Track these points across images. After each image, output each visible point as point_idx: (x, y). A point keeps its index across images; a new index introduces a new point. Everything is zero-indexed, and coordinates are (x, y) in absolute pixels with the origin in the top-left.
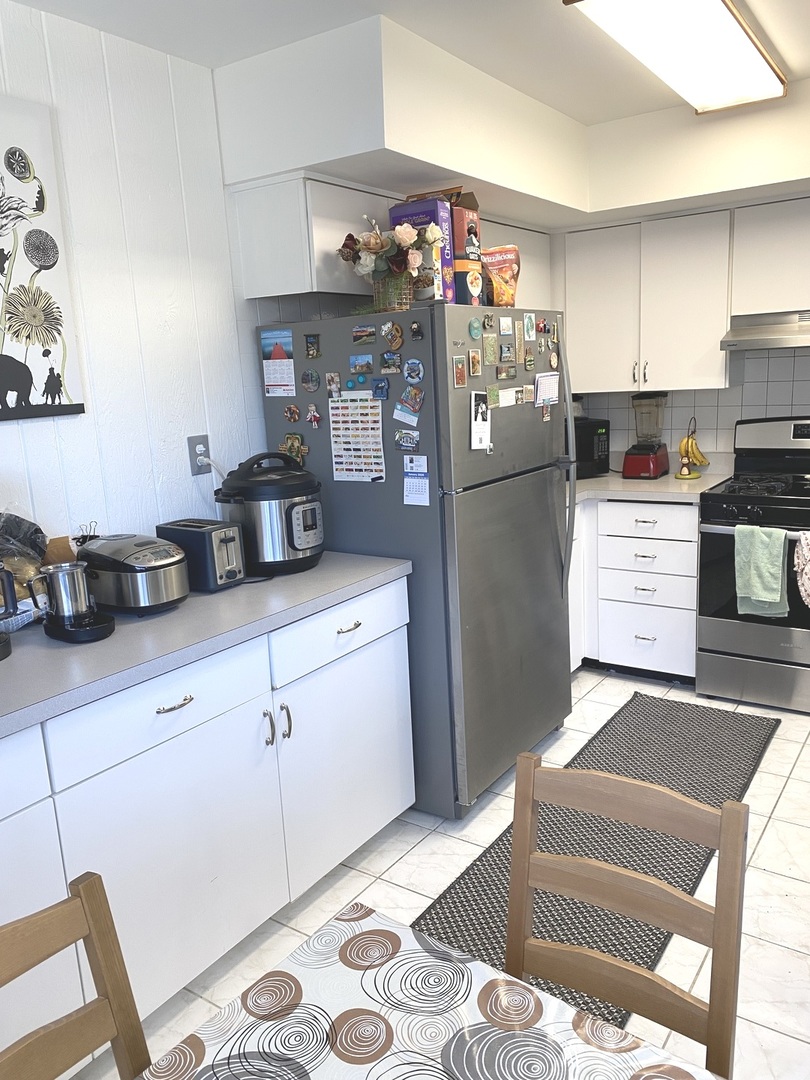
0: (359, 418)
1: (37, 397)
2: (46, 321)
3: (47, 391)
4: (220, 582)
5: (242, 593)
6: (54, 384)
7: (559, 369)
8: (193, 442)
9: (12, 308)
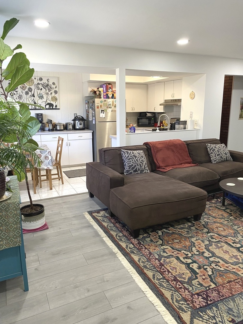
0: (91, 112)
2: (56, 99)
4: (69, 130)
6: (56, 106)
8: (75, 114)
9: (52, 98)
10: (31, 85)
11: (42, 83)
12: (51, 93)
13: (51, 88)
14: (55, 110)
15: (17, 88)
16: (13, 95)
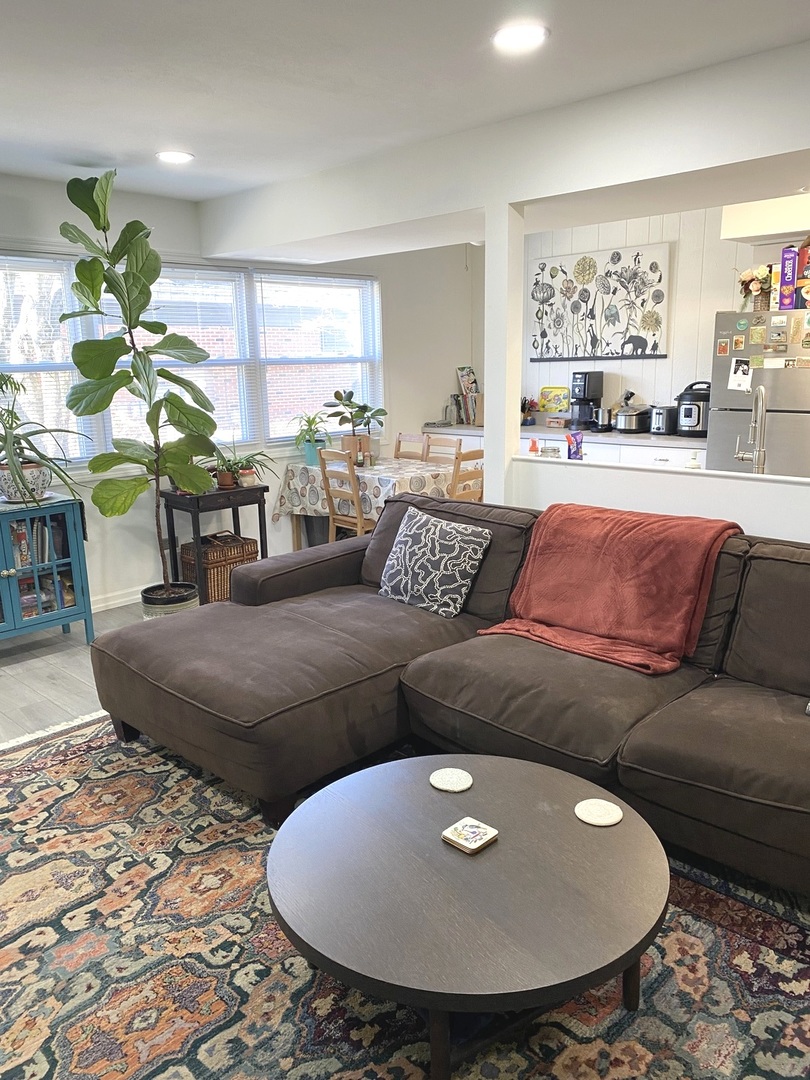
2: (658, 322)
3: (652, 349)
6: (655, 347)
9: (644, 320)
10: (589, 281)
11: (620, 271)
12: (644, 301)
13: (643, 283)
15: (552, 295)
16: (542, 318)
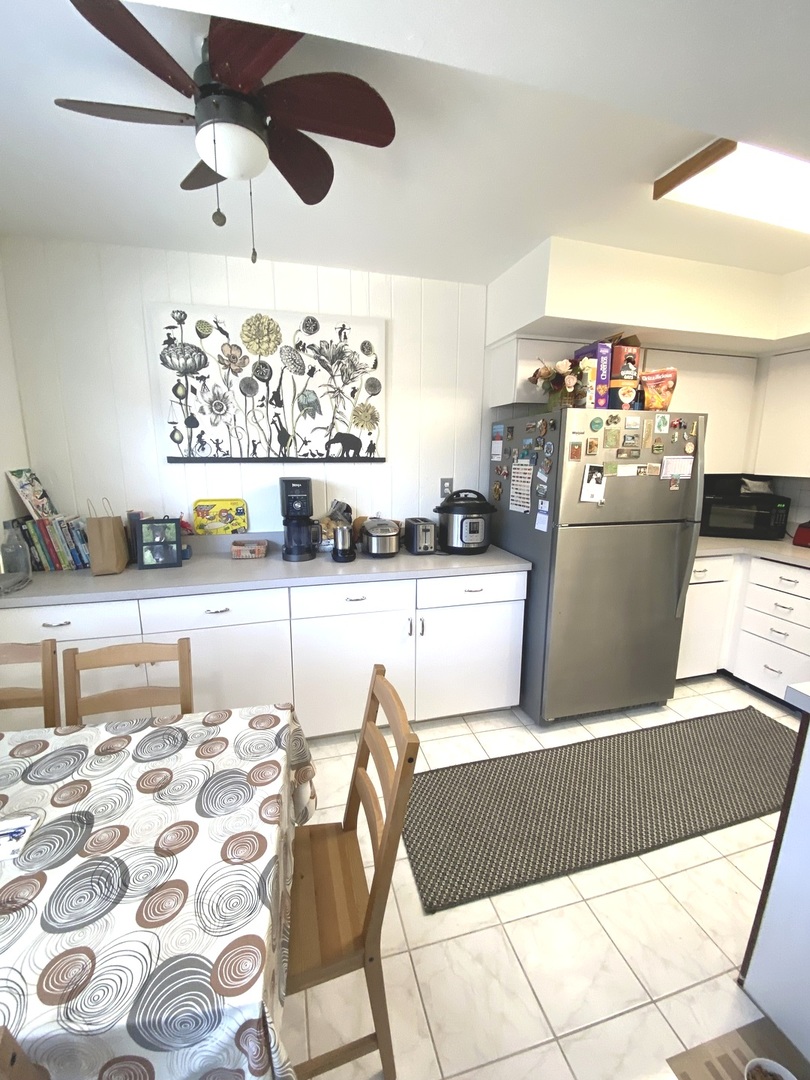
0: (523, 475)
1: (363, 453)
2: (374, 419)
3: (368, 451)
4: (419, 551)
5: (430, 561)
6: (372, 448)
7: (695, 453)
8: (443, 481)
9: (356, 413)
10: (268, 352)
11: (318, 345)
12: (354, 391)
13: (353, 366)
14: (369, 464)
15: (204, 364)
16: (185, 396)
